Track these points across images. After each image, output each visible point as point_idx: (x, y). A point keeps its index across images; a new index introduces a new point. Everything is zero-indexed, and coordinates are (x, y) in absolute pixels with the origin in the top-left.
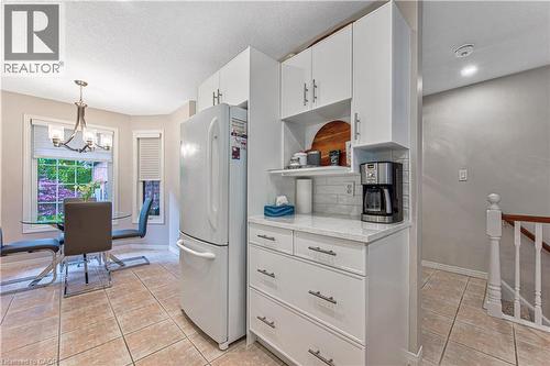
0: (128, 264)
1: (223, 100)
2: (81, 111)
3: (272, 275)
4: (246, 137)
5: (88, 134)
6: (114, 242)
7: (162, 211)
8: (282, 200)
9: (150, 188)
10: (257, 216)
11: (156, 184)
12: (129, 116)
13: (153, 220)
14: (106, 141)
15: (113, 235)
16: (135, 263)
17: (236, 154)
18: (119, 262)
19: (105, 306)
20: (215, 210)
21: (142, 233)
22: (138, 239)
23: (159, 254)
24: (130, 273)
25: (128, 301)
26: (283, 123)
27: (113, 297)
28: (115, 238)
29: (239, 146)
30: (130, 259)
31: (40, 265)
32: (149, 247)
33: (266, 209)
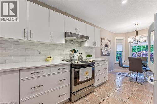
19: (134, 88)
27: (139, 87)
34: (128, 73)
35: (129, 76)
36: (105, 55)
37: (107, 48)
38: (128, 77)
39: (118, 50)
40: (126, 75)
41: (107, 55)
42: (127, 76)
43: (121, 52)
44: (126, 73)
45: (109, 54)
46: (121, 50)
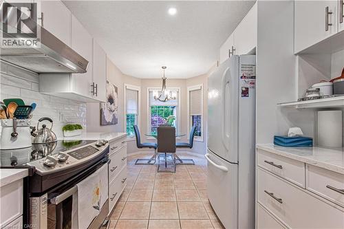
0: (184, 162)
1: (236, 53)
2: (164, 81)
3: (280, 201)
4: (254, 77)
5: (167, 92)
6: (177, 149)
7: (202, 134)
8: (295, 131)
9: (196, 119)
10: (265, 144)
11: (199, 117)
12: (186, 79)
13: (196, 139)
14: (174, 95)
15: (176, 144)
16: (188, 162)
17: (245, 93)
18: (180, 160)
19: (172, 182)
20: (228, 136)
21: (191, 146)
22: (189, 149)
23: (201, 160)
24: (184, 167)
25: (182, 183)
26: (298, 57)
27: (175, 178)
28: (178, 147)
29: (248, 86)
30: (186, 160)
31: (151, 154)
32: (195, 154)
33: (276, 138)
34: (150, 157)
35: (152, 162)
36: (109, 124)
37: (113, 107)
38: (152, 164)
39: (130, 112)
40: (147, 162)
41: (112, 124)
42: (149, 163)
43: (134, 115)
44: (147, 158)
45: (115, 122)
46: (135, 112)
